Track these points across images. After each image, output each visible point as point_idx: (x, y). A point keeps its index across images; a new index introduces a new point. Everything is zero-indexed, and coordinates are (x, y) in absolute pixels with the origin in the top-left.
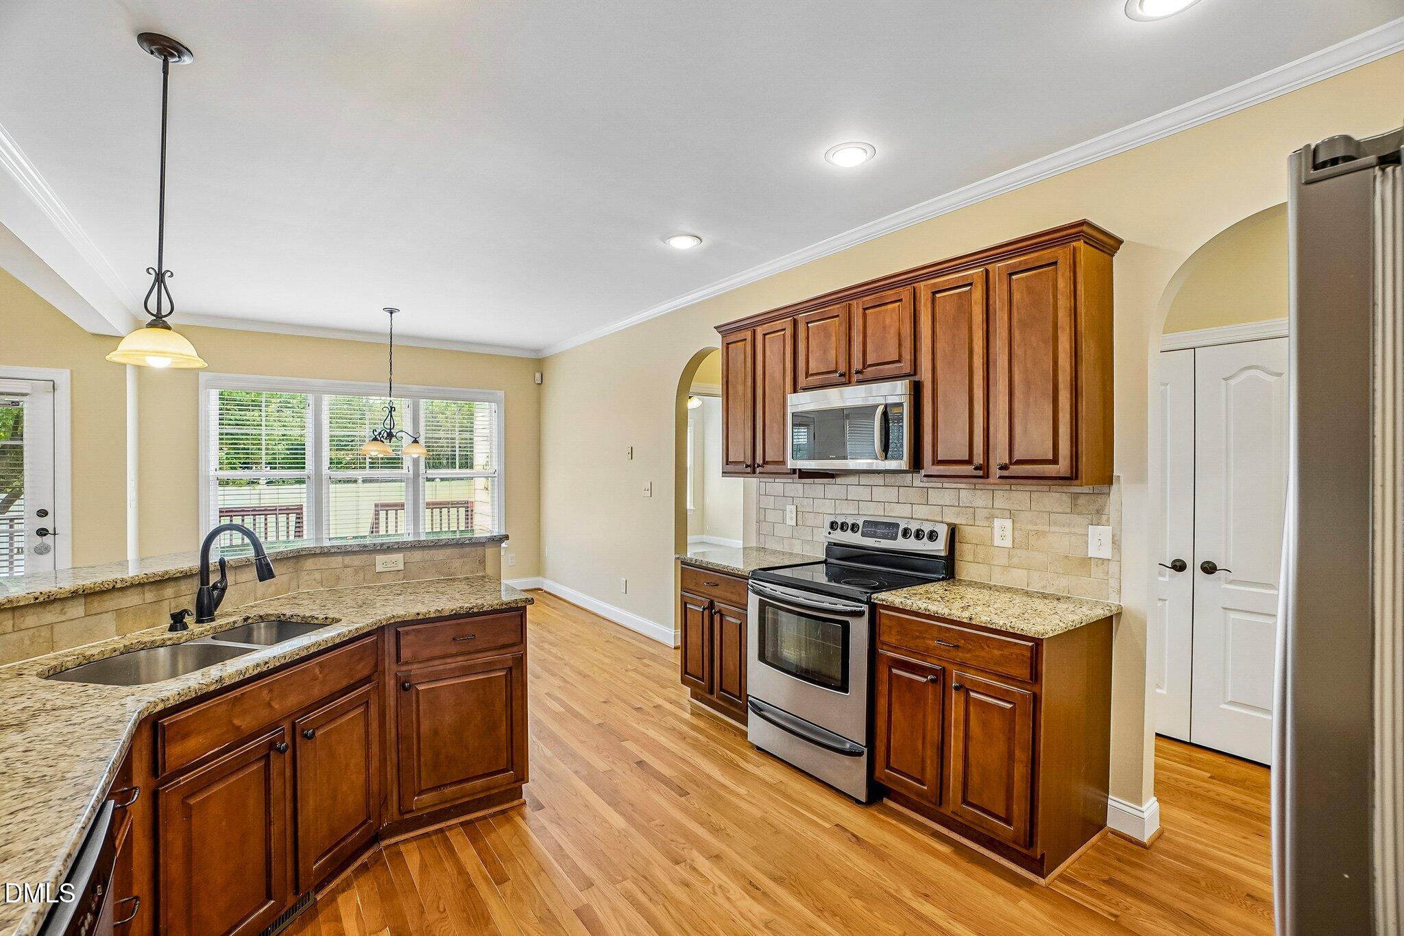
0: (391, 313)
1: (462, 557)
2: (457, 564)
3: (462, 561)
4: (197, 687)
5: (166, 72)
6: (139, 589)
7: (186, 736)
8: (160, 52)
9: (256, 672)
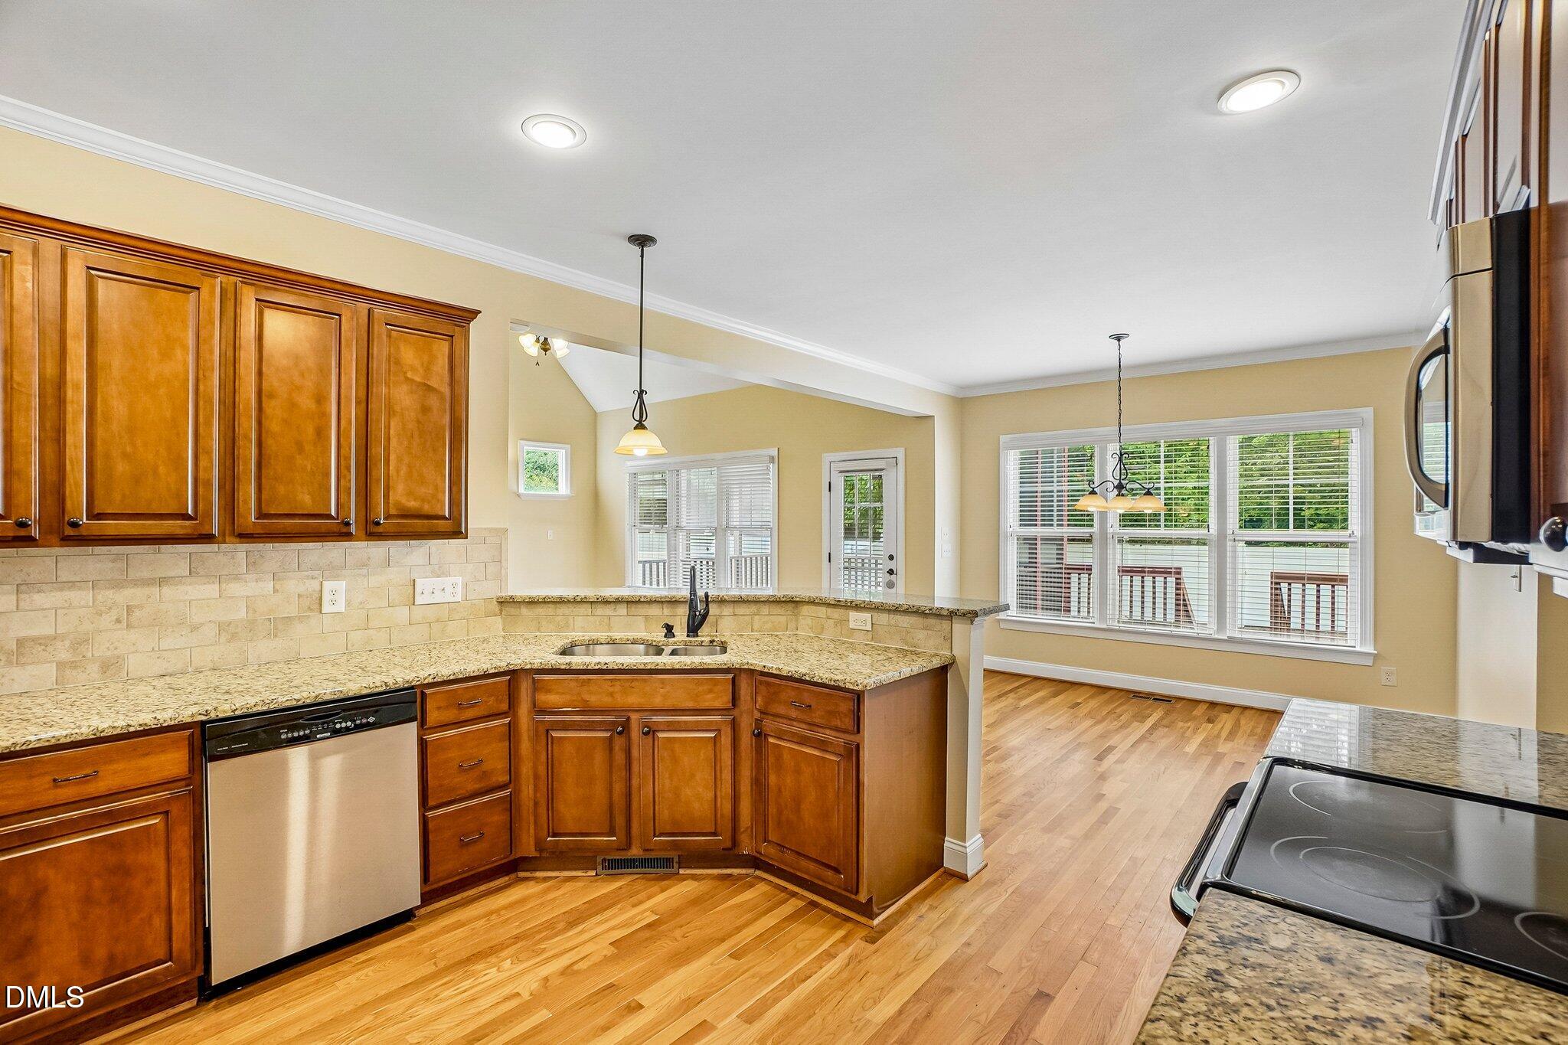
0: (1119, 340)
1: (925, 628)
2: (921, 635)
3: (925, 632)
4: (553, 662)
5: (642, 256)
6: (660, 605)
7: (548, 691)
8: (639, 244)
9: (597, 667)
